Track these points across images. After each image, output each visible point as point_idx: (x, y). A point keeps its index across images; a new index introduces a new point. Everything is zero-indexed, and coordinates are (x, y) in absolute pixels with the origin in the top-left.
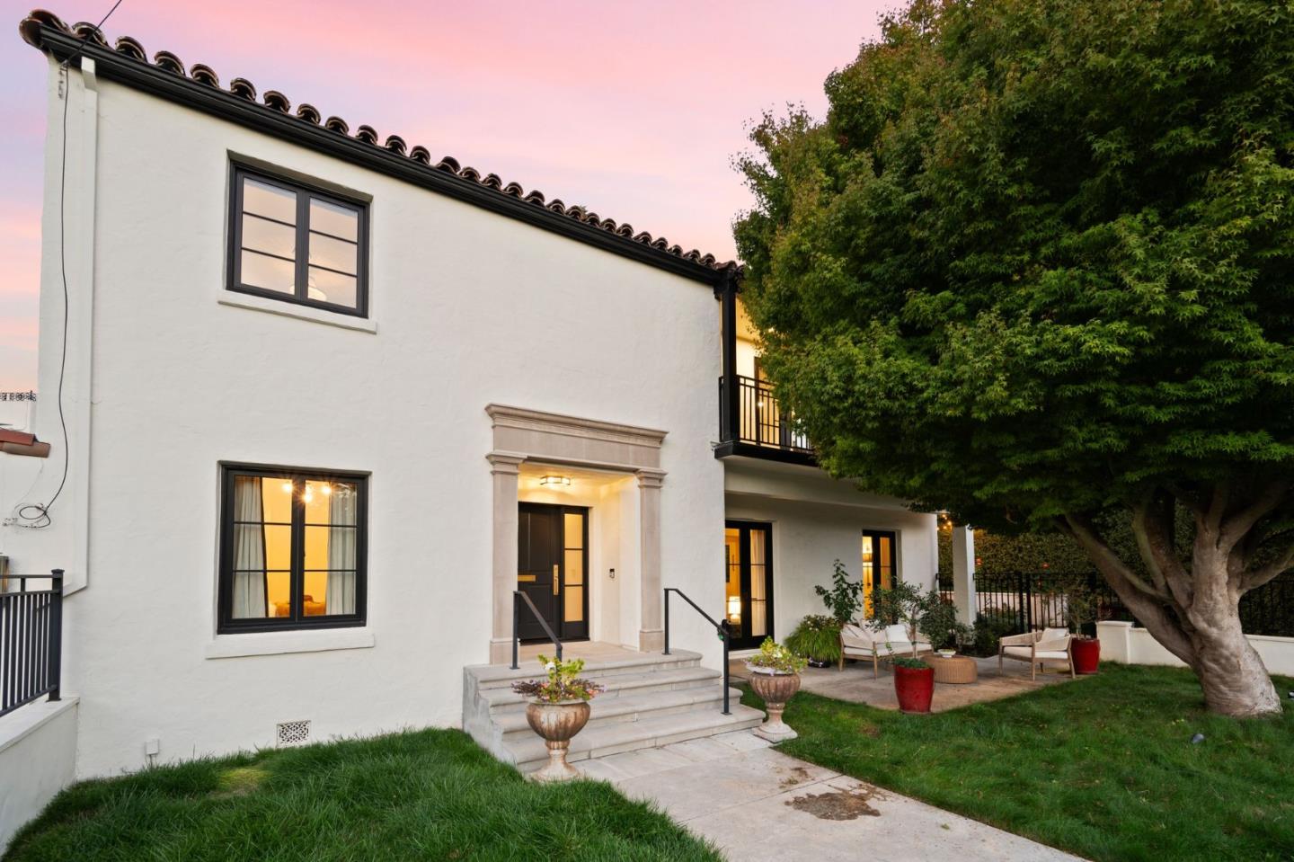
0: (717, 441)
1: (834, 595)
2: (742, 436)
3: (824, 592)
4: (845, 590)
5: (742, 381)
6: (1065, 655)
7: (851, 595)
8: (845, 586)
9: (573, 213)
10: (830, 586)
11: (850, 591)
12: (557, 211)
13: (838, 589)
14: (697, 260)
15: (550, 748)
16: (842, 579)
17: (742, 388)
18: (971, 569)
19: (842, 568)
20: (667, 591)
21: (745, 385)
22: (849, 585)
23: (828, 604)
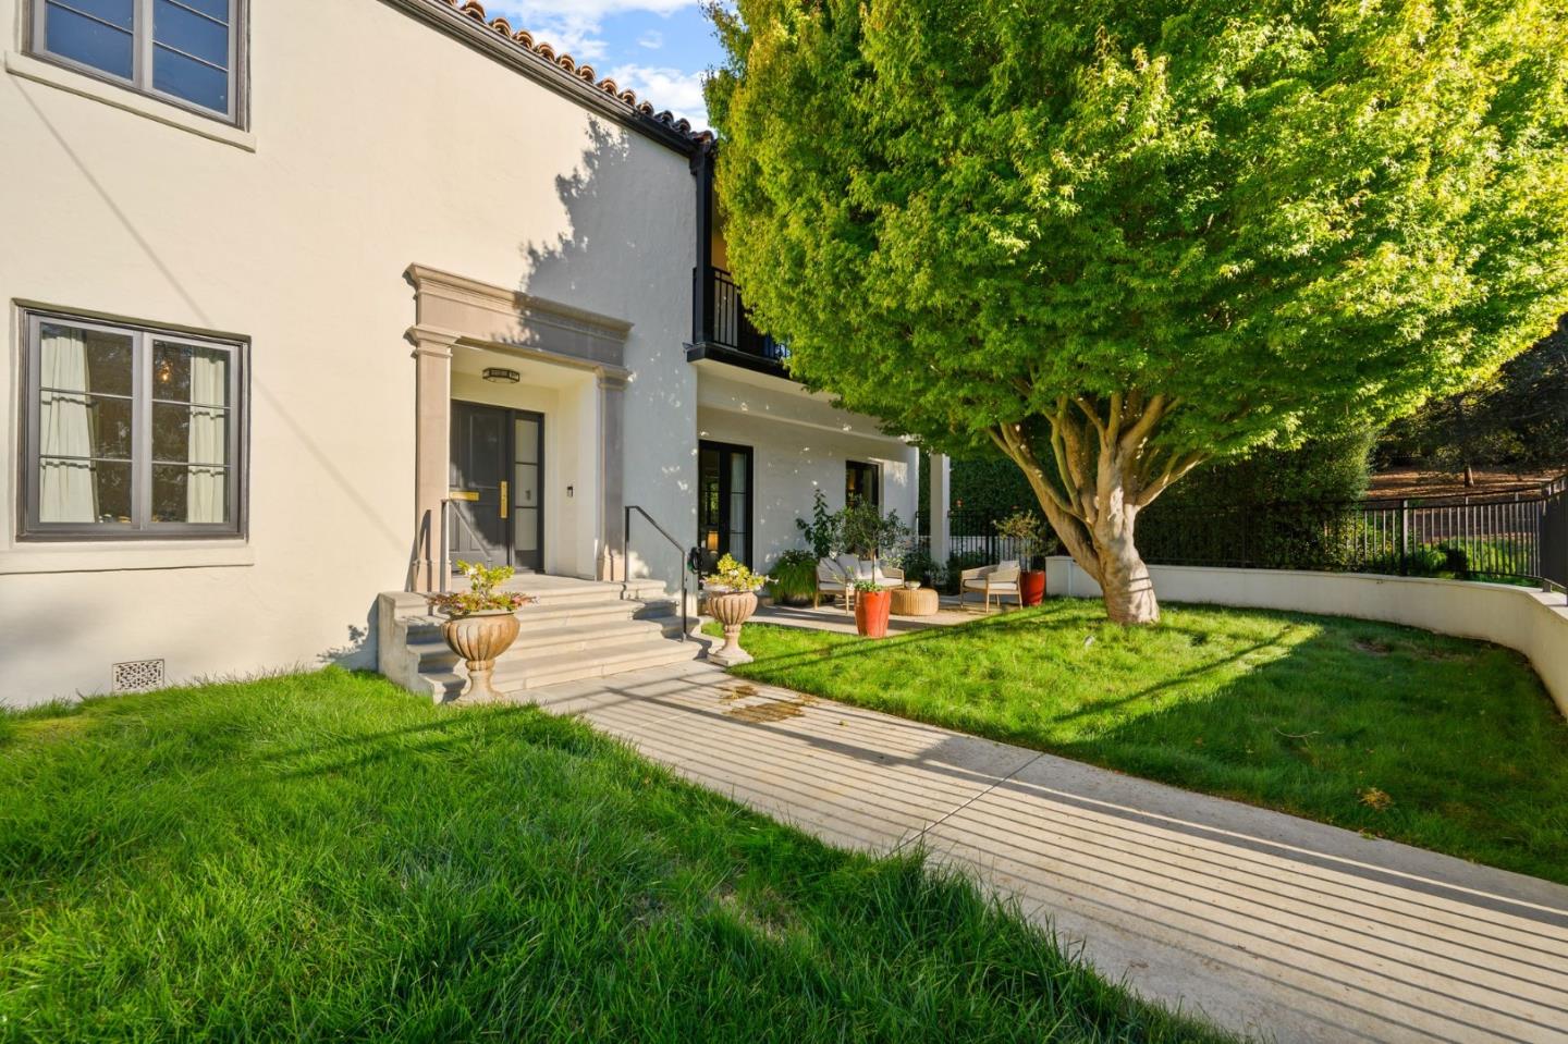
0: (690, 341)
1: (814, 530)
2: (716, 338)
3: (805, 526)
4: (824, 523)
5: (717, 274)
6: (1014, 586)
7: (830, 528)
8: (824, 519)
9: (521, 39)
10: (811, 520)
11: (829, 524)
12: (502, 31)
13: (818, 523)
14: (670, 124)
15: (472, 670)
16: (822, 511)
17: (717, 283)
18: (946, 506)
19: (823, 500)
20: (628, 509)
21: (721, 280)
22: (828, 517)
23: (809, 539)
